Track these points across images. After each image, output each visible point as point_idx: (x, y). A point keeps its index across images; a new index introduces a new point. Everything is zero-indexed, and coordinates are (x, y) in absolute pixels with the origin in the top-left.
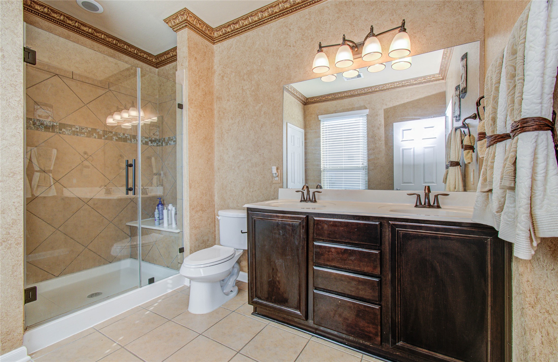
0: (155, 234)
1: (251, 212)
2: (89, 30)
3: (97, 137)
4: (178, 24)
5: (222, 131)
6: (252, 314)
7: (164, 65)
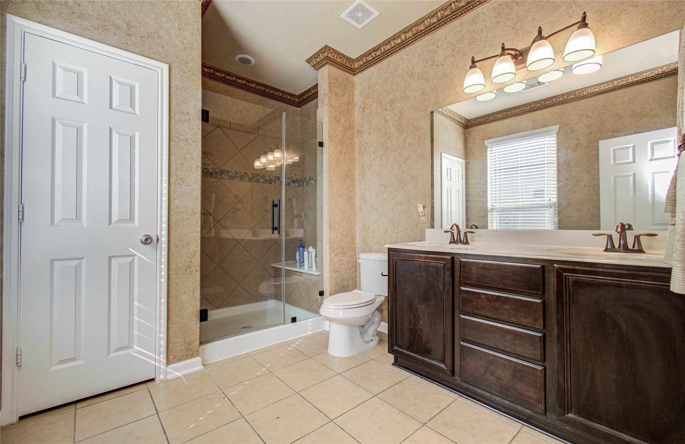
0: (296, 276)
1: (392, 253)
2: (243, 82)
3: (248, 180)
4: (319, 62)
5: (363, 167)
6: (392, 365)
7: (306, 103)
